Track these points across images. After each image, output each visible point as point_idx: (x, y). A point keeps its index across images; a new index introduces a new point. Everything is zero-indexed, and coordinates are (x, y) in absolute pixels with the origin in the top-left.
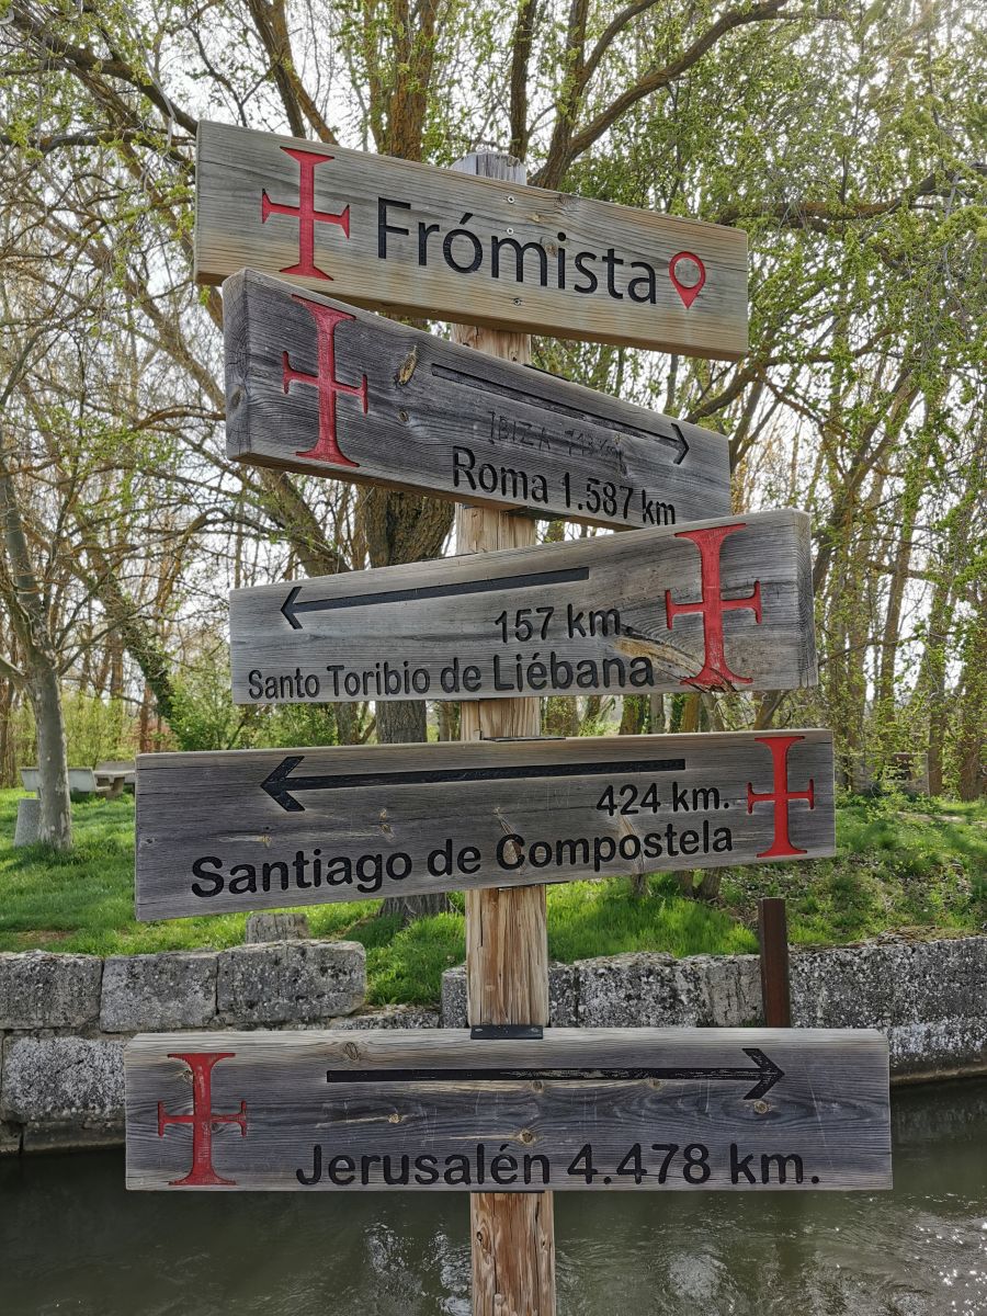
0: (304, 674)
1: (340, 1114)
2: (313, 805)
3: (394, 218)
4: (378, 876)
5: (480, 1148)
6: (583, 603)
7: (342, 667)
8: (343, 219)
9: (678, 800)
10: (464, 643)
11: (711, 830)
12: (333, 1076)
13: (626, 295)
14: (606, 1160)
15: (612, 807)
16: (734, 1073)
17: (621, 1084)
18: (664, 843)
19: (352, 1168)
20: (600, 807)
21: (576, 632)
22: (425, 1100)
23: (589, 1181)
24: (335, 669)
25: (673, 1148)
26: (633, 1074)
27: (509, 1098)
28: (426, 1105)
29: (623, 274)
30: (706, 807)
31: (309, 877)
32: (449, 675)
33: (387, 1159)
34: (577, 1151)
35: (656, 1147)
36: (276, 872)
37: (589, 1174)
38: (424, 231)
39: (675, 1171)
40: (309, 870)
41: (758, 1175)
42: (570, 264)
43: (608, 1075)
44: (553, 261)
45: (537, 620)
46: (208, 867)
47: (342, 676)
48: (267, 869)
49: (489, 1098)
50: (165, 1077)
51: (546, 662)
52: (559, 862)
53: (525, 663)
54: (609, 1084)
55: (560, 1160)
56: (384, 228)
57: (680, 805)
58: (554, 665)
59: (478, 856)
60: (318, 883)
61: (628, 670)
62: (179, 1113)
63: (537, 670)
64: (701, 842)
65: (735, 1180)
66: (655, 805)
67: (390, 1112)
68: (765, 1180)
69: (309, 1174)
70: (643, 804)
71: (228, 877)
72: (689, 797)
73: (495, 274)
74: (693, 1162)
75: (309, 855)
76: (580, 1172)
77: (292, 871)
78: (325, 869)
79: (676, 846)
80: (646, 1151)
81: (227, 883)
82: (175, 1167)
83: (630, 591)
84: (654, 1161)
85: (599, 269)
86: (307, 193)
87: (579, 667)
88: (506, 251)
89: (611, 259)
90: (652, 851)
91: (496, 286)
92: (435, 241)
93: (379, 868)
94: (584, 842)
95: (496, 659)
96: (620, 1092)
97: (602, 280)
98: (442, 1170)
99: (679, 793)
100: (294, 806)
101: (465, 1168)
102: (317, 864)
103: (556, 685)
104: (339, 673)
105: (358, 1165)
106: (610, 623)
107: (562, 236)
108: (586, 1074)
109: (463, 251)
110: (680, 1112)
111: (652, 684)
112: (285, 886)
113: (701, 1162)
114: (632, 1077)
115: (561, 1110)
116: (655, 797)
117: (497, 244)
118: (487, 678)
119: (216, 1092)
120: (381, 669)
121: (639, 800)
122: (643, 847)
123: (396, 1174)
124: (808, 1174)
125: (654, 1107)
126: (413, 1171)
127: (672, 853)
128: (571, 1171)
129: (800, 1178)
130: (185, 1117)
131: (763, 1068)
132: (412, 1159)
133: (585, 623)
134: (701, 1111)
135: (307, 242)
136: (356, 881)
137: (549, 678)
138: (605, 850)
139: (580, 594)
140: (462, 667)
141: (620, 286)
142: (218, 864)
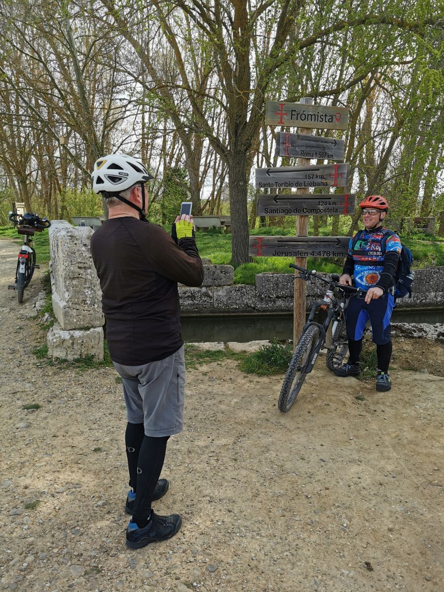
1: (279, 246)
3: (293, 113)
4: (287, 212)
5: (298, 251)
6: (318, 174)
8: (286, 114)
9: (330, 204)
11: (335, 209)
12: (278, 242)
14: (316, 253)
15: (320, 205)
16: (334, 242)
20: (318, 204)
21: (317, 178)
22: (291, 245)
24: (277, 183)
25: (325, 252)
26: (320, 242)
27: (303, 245)
29: (328, 118)
30: (334, 205)
32: (297, 184)
34: (312, 252)
35: (323, 252)
37: (313, 255)
38: (298, 115)
39: (325, 255)
41: (337, 255)
42: (319, 117)
43: (317, 242)
44: (317, 117)
45: (311, 176)
49: (300, 245)
50: (255, 241)
52: (312, 212)
53: (309, 182)
55: (309, 253)
56: (292, 115)
58: (314, 183)
59: (300, 210)
61: (324, 184)
62: (256, 246)
64: (333, 211)
65: (333, 256)
66: (326, 204)
69: (274, 255)
73: (308, 120)
75: (279, 209)
77: (277, 211)
78: (281, 211)
80: (321, 252)
81: (269, 212)
82: (256, 253)
83: (325, 173)
85: (324, 117)
86: (282, 111)
87: (317, 183)
88: (310, 116)
89: (326, 116)
90: (325, 211)
91: (308, 122)
92: (299, 116)
95: (305, 182)
96: (318, 244)
97: (324, 119)
98: (293, 254)
100: (277, 202)
101: (296, 254)
103: (314, 185)
106: (322, 177)
107: (318, 113)
108: (314, 242)
109: (303, 117)
110: (326, 247)
111: (327, 186)
112: (275, 213)
113: (329, 254)
115: (310, 246)
117: (308, 115)
118: (303, 185)
119: (262, 243)
120: (285, 183)
121: (324, 203)
124: (343, 255)
125: (323, 246)
127: (328, 212)
128: (311, 255)
131: (338, 241)
134: (329, 247)
135: (281, 118)
136: (285, 212)
140: (299, 183)
141: (327, 120)
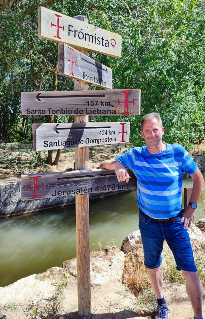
0: (42, 110)
1: (59, 185)
2: (61, 132)
3: (71, 29)
4: (69, 144)
5: (82, 188)
6: (104, 101)
7: (51, 109)
8: (63, 28)
10: (79, 106)
11: (114, 138)
12: (58, 179)
13: (104, 46)
14: (100, 188)
15: (101, 134)
17: (103, 176)
18: (107, 140)
19: (61, 193)
20: (99, 134)
21: (102, 105)
22: (73, 181)
23: (98, 191)
25: (110, 185)
27: (86, 180)
28: (73, 182)
29: (104, 42)
30: (113, 134)
31: (60, 144)
32: (76, 111)
33: (67, 191)
34: (96, 187)
35: (108, 185)
36: (55, 144)
37: (98, 190)
38: (75, 31)
39: (110, 188)
40: (60, 143)
41: (122, 188)
42: (97, 39)
43: (101, 175)
44: (94, 39)
45: (95, 103)
46: (46, 142)
47: (51, 111)
48: (54, 143)
49: (83, 181)
50: (29, 181)
51: (96, 110)
52: (94, 143)
53: (92, 110)
54: (101, 177)
55: (94, 189)
56: (69, 30)
57: (110, 134)
58: (98, 110)
59: (83, 142)
60: (61, 145)
61: (111, 112)
62: (31, 187)
64: (112, 140)
65: (119, 189)
66: (107, 134)
67: (67, 184)
68: (123, 188)
69: (54, 195)
70: (105, 134)
71: (49, 144)
73: (86, 40)
74: (113, 187)
75: (60, 141)
76: (97, 190)
77: (58, 143)
78: (62, 143)
79: (109, 141)
80: (106, 186)
81: (48, 145)
82: (31, 196)
83: (112, 99)
84: (107, 187)
86: (58, 23)
87: (103, 111)
89: (102, 39)
90: (106, 141)
91: (86, 42)
92: (77, 33)
93: (70, 143)
94: (97, 139)
95: (86, 109)
96: (103, 178)
97: (101, 43)
98: (76, 192)
99: (110, 132)
100: (58, 133)
101: (79, 191)
102: (61, 142)
103: (98, 113)
104: (51, 110)
105: (62, 192)
106: (108, 104)
107: (95, 34)
109: (81, 36)
110: (111, 180)
111: (115, 114)
112: (57, 146)
113: (114, 187)
114: (105, 175)
115: (94, 181)
117: (86, 35)
118: (84, 112)
119: (38, 183)
120: (61, 110)
121: (105, 133)
122: (105, 140)
123: (69, 193)
124: (128, 187)
125: (108, 179)
126: (71, 192)
127: (108, 141)
128: (95, 190)
129: (127, 188)
130: (32, 188)
132: (71, 191)
133: (104, 104)
134: (114, 179)
135: (58, 32)
136: (66, 145)
137: (97, 112)
138: (100, 141)
139: (103, 99)
140: (79, 110)
141: (104, 44)
142: (47, 142)
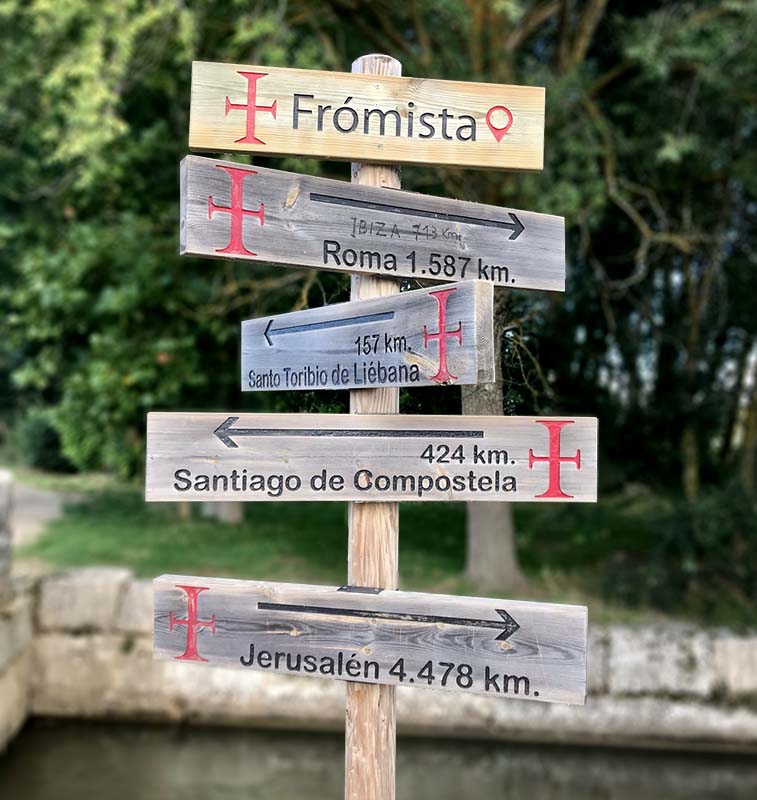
1: (264, 628)
2: (244, 444)
9: (478, 456)
10: (342, 355)
12: (262, 606)
15: (431, 458)
16: (491, 624)
17: (423, 624)
18: (467, 483)
19: (270, 658)
20: (422, 456)
21: (388, 349)
23: (401, 680)
26: (431, 619)
28: (311, 627)
30: (498, 462)
31: (239, 486)
32: (335, 374)
33: (289, 655)
36: (221, 481)
37: (402, 675)
40: (239, 481)
43: (415, 618)
46: (183, 475)
48: (216, 478)
49: (346, 627)
50: (173, 597)
51: (375, 366)
54: (415, 624)
57: (479, 460)
60: (244, 489)
62: (180, 618)
63: (372, 372)
65: (488, 688)
67: (290, 629)
68: (506, 690)
69: (247, 660)
70: (453, 457)
71: (194, 482)
72: (485, 456)
73: (366, 131)
74: (462, 675)
76: (396, 674)
79: (476, 485)
82: (179, 649)
83: (411, 326)
84: (440, 672)
87: (389, 370)
91: (367, 138)
93: (281, 483)
95: (355, 365)
96: (421, 629)
98: (319, 665)
99: (479, 452)
100: (234, 445)
101: (332, 665)
102: (245, 478)
103: (380, 380)
105: (273, 657)
106: (402, 343)
108: (402, 617)
109: (346, 120)
110: (456, 644)
112: (225, 489)
114: (429, 621)
115: (384, 636)
116: (461, 454)
118: (351, 377)
119: (199, 609)
122: (452, 484)
123: (294, 664)
125: (441, 640)
126: (303, 664)
129: (527, 692)
130: (184, 621)
131: (507, 622)
132: (303, 657)
133: (392, 344)
137: (377, 376)
138: (426, 484)
139: (388, 327)
140: (342, 368)
142: (189, 474)
